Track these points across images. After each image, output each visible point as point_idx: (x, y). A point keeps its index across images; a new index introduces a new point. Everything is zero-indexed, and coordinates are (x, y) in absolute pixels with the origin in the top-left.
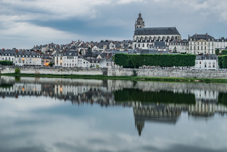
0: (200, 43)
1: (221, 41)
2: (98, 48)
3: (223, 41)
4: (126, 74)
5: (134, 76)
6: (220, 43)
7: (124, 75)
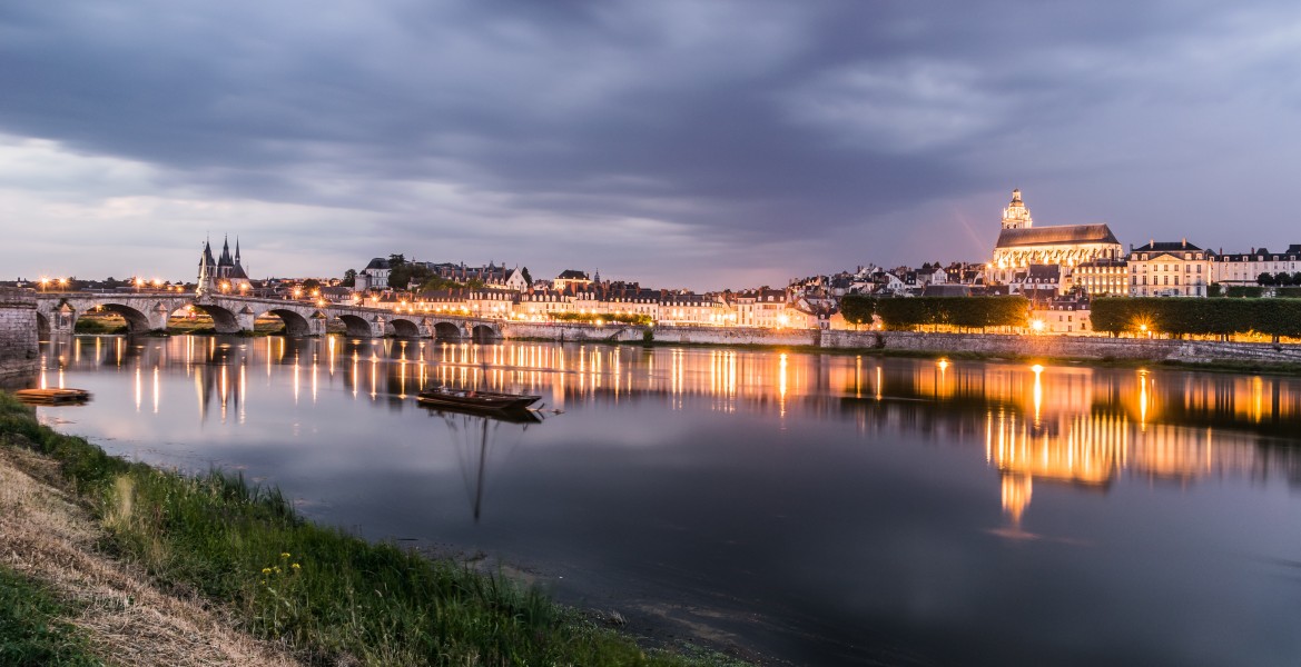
0: (1161, 267)
1: (1256, 260)
2: (903, 284)
3: (1261, 258)
4: (863, 343)
5: (878, 347)
6: (1252, 264)
7: (857, 346)
